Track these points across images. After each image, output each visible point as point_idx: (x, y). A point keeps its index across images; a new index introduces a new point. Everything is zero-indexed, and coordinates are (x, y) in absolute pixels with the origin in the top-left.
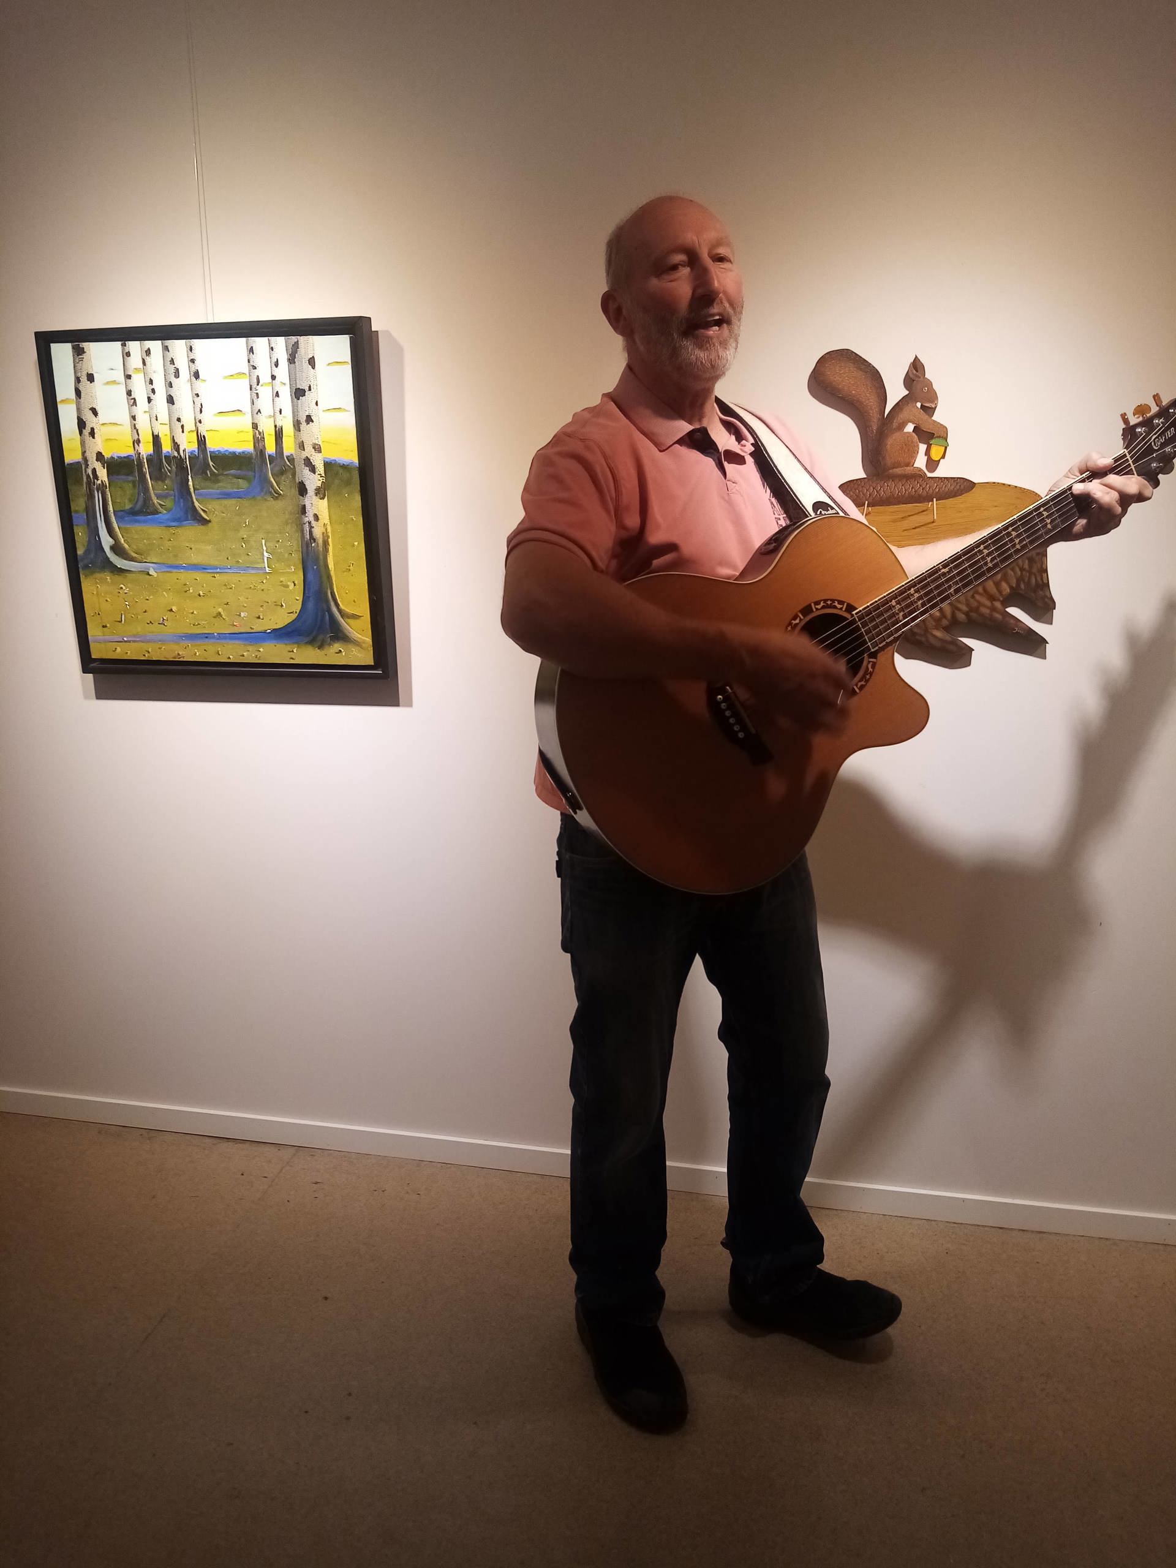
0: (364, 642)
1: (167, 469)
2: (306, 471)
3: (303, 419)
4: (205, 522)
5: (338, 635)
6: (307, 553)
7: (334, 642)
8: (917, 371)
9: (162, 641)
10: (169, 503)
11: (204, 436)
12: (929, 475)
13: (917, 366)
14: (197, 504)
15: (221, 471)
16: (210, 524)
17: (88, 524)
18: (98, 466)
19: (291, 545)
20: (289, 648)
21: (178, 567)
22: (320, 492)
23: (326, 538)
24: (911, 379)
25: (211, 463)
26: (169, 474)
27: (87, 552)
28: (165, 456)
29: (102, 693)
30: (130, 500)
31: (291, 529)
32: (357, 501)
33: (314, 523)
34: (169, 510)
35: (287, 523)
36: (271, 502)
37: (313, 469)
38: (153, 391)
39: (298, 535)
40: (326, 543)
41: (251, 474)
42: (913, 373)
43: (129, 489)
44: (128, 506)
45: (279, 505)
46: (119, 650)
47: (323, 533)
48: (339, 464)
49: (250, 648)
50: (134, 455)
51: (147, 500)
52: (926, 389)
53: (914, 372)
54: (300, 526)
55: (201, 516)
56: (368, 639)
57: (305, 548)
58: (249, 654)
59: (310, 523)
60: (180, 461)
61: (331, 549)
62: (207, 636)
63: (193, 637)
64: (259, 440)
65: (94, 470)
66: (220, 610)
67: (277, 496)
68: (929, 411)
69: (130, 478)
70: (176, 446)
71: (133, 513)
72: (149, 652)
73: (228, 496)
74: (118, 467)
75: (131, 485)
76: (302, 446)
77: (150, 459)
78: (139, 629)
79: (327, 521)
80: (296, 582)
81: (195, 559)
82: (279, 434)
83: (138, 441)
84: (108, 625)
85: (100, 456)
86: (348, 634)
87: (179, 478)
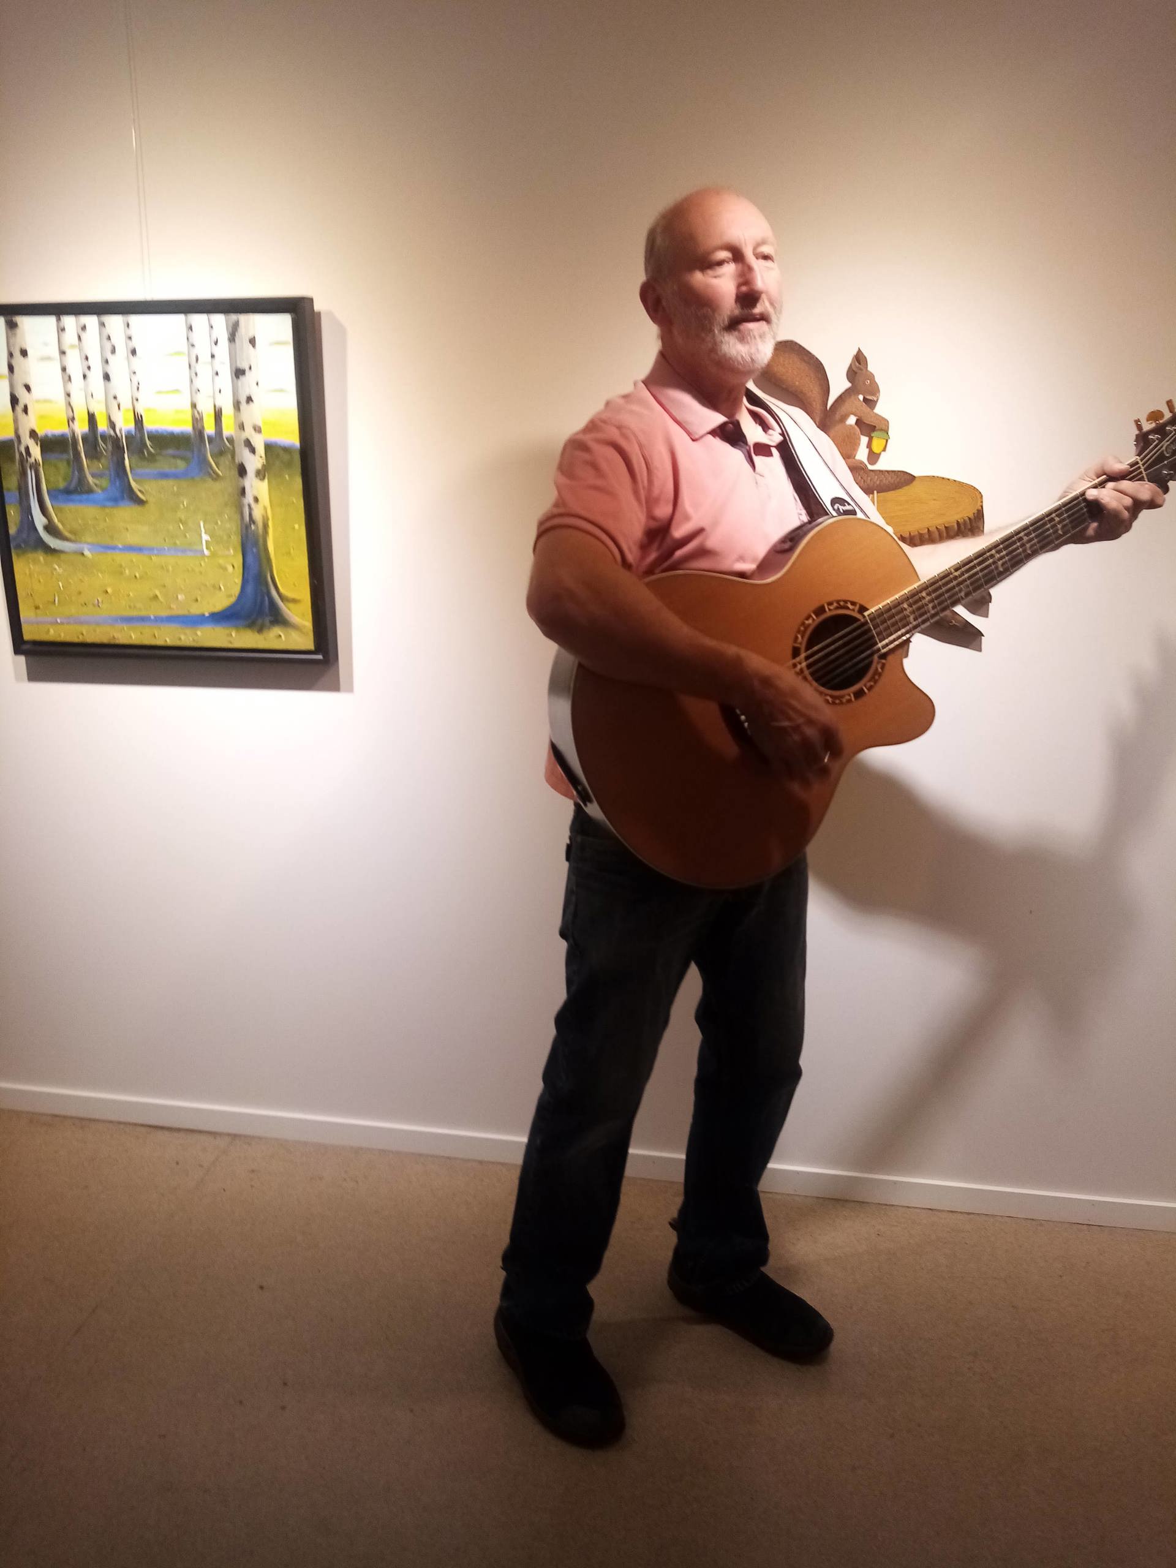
0: (304, 626)
1: (103, 448)
2: (246, 452)
3: (243, 400)
4: (141, 502)
5: (277, 619)
6: (247, 536)
7: (274, 626)
8: (860, 364)
9: (98, 624)
10: (105, 483)
11: (141, 416)
12: (870, 467)
13: (859, 359)
14: (133, 484)
15: (158, 451)
16: (147, 506)
17: (21, 503)
18: (31, 443)
19: (230, 526)
20: (227, 631)
21: (114, 548)
22: (260, 474)
23: (266, 520)
24: (854, 371)
25: (148, 443)
26: (104, 453)
27: (19, 531)
28: (101, 436)
29: (34, 676)
30: (65, 479)
31: (229, 513)
32: (298, 483)
33: (253, 505)
34: (104, 490)
35: (226, 505)
36: (210, 483)
37: (253, 451)
38: (89, 368)
39: (237, 517)
40: (266, 526)
41: (189, 454)
42: (855, 365)
43: (63, 467)
44: (62, 485)
45: (217, 486)
46: (52, 631)
47: (263, 517)
48: (280, 447)
49: (188, 631)
50: (69, 434)
51: (82, 480)
52: (869, 381)
53: (857, 364)
54: (240, 508)
55: (137, 496)
56: (307, 623)
57: (244, 531)
58: (187, 637)
59: (249, 506)
60: (116, 441)
61: (271, 531)
62: (143, 619)
63: (129, 620)
64: (197, 421)
65: (27, 449)
66: (158, 593)
67: (216, 478)
68: (870, 403)
69: (65, 456)
70: (112, 425)
71: (68, 492)
72: (83, 634)
73: (164, 476)
74: (52, 445)
75: (65, 464)
76: (242, 427)
77: (85, 438)
78: (73, 610)
79: (267, 503)
80: (235, 566)
81: (132, 539)
82: (218, 415)
83: (73, 419)
84: (41, 606)
85: (33, 434)
86: (287, 617)
87: (115, 458)
